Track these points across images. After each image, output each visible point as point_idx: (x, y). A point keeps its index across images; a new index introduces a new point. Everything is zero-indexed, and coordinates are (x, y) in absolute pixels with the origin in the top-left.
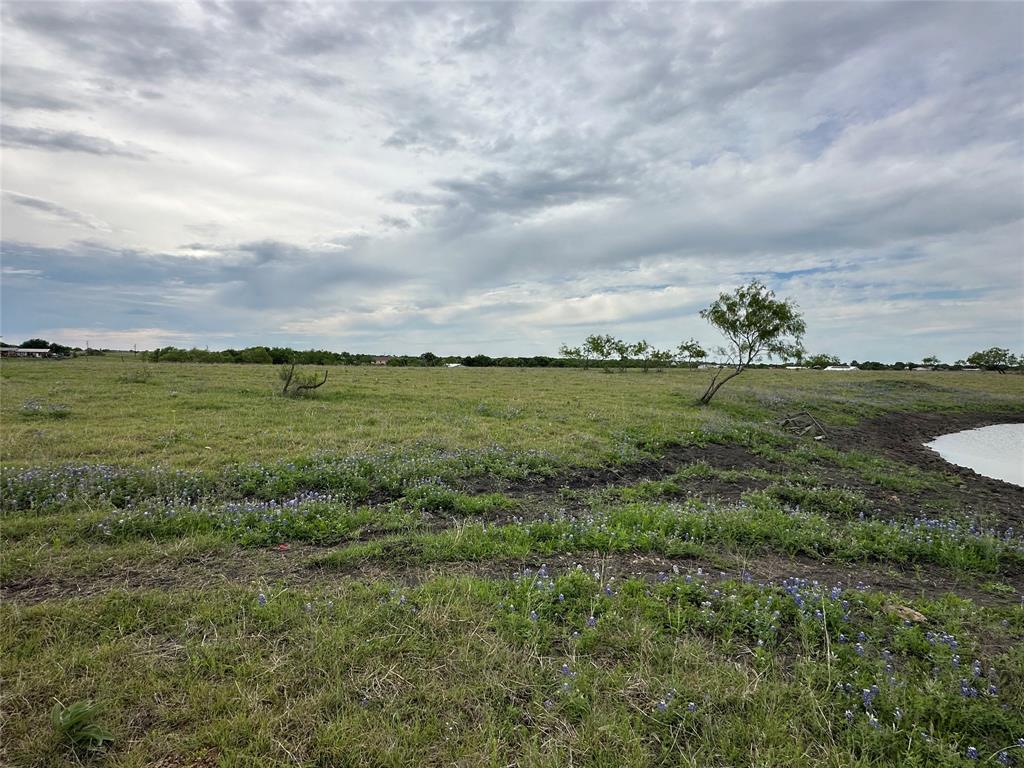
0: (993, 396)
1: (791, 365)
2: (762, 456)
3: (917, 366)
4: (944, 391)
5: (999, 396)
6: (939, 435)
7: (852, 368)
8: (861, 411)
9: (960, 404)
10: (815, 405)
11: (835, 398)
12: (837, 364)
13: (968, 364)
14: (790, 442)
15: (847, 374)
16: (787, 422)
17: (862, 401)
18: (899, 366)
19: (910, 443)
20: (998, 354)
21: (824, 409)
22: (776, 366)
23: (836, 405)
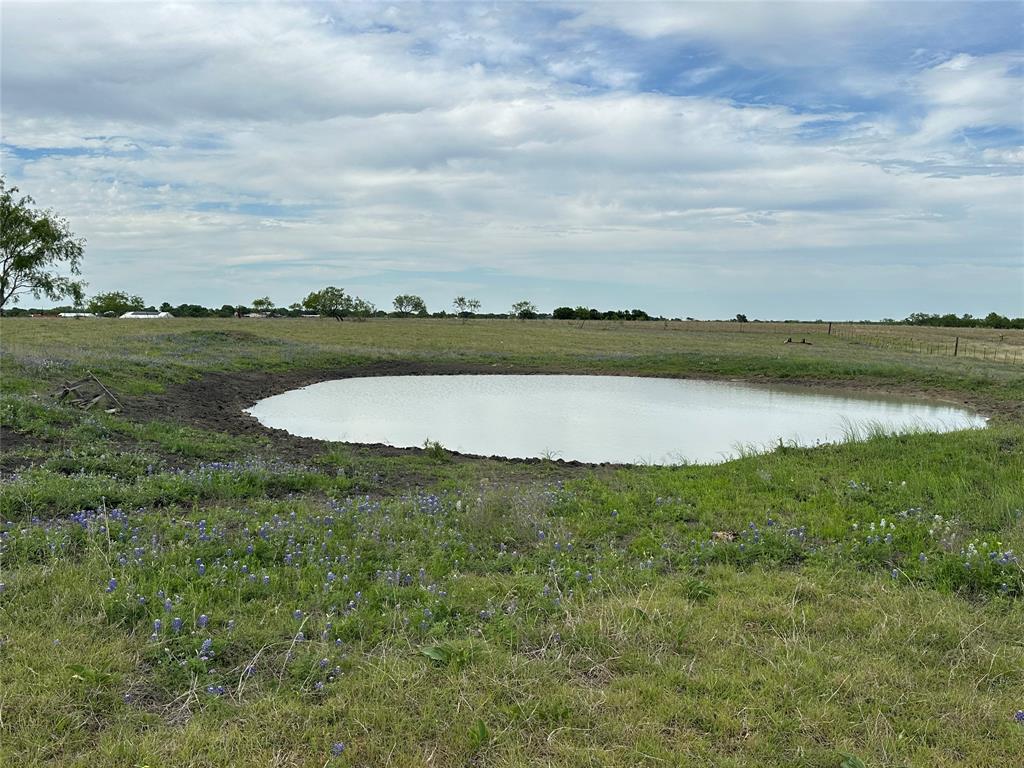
0: (321, 347)
1: (67, 310)
2: (35, 435)
3: (250, 311)
4: (271, 343)
5: (326, 348)
6: (261, 398)
7: (163, 314)
8: (169, 374)
9: (287, 360)
10: (107, 369)
11: (134, 358)
12: (138, 308)
13: (304, 309)
14: (72, 417)
15: (152, 323)
16: (66, 392)
17: (171, 360)
18: (228, 311)
19: (227, 410)
20: (334, 294)
21: (121, 374)
22: (42, 313)
23: (134, 368)
